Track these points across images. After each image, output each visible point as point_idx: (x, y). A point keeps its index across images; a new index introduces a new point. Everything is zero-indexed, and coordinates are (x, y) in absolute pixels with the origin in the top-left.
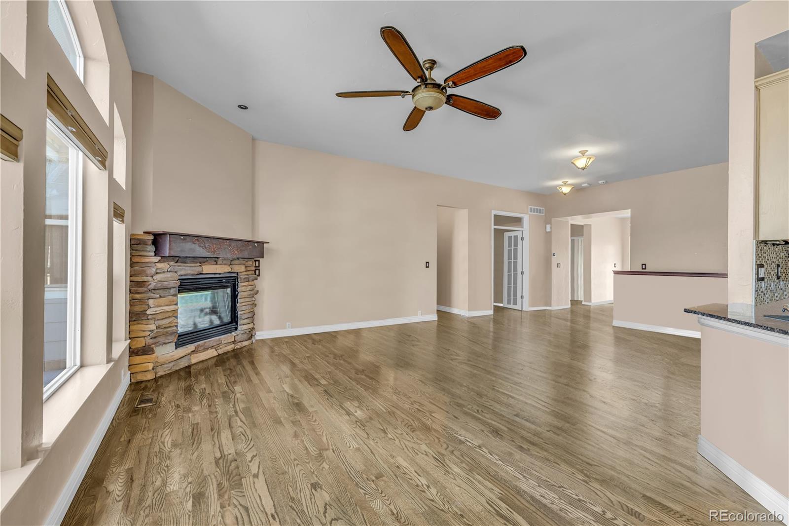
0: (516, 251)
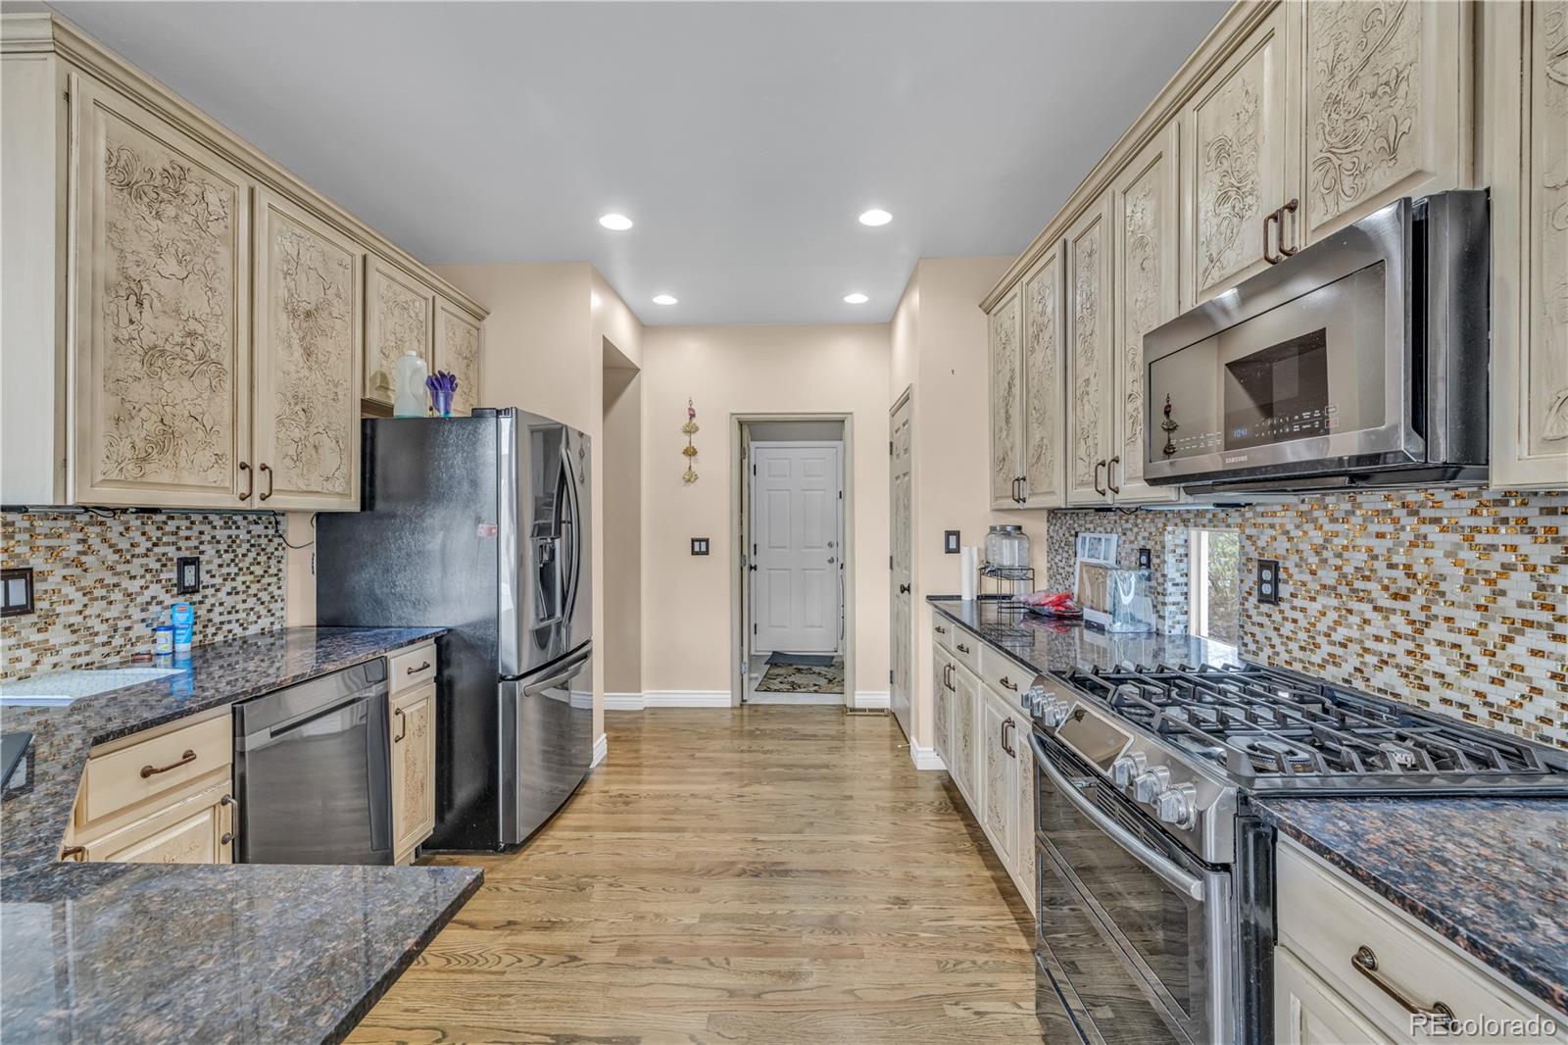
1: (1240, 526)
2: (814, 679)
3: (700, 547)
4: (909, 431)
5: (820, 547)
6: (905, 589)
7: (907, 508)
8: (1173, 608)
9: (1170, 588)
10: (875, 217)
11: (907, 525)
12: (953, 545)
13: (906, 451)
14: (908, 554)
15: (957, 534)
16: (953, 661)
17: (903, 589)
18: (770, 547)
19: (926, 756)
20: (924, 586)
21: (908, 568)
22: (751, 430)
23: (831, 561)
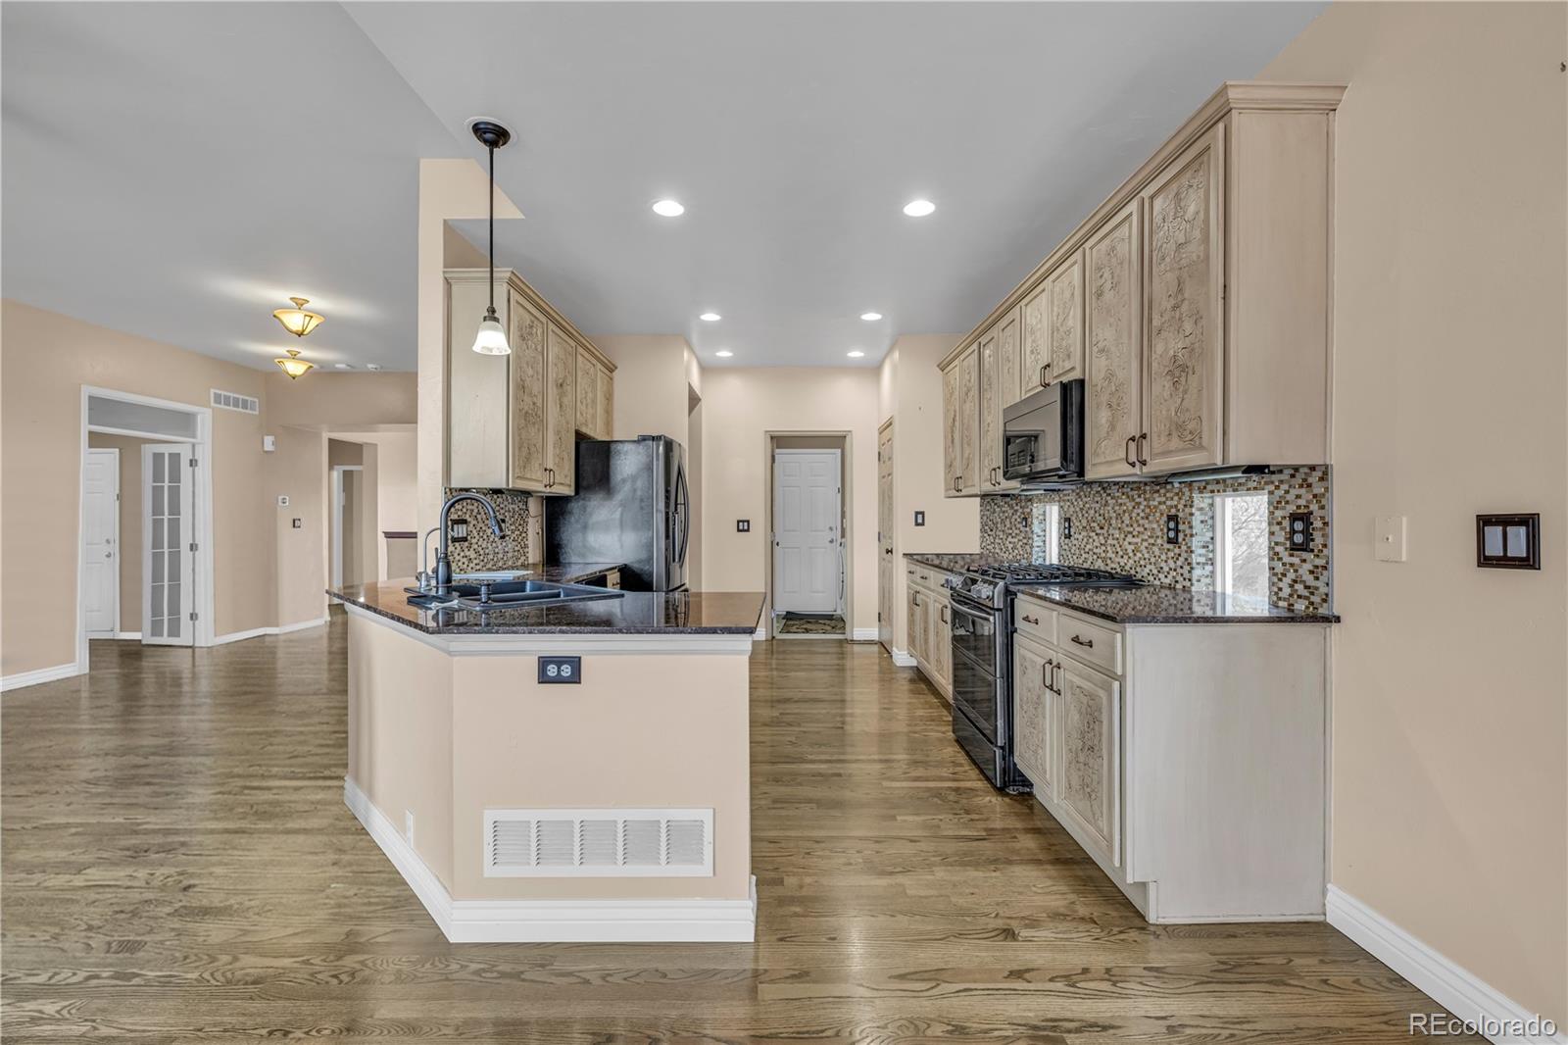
0: (175, 493)
1: (1059, 501)
2: (820, 626)
3: (743, 526)
4: (891, 447)
5: (822, 531)
6: (889, 551)
7: (891, 497)
8: (1037, 549)
9: (1036, 538)
10: (871, 316)
11: (890, 509)
12: (920, 521)
13: (890, 459)
14: (891, 528)
15: (923, 513)
16: (919, 588)
17: (888, 551)
18: (785, 531)
19: (902, 657)
20: (900, 549)
21: (891, 538)
22: (779, 442)
23: (831, 542)
